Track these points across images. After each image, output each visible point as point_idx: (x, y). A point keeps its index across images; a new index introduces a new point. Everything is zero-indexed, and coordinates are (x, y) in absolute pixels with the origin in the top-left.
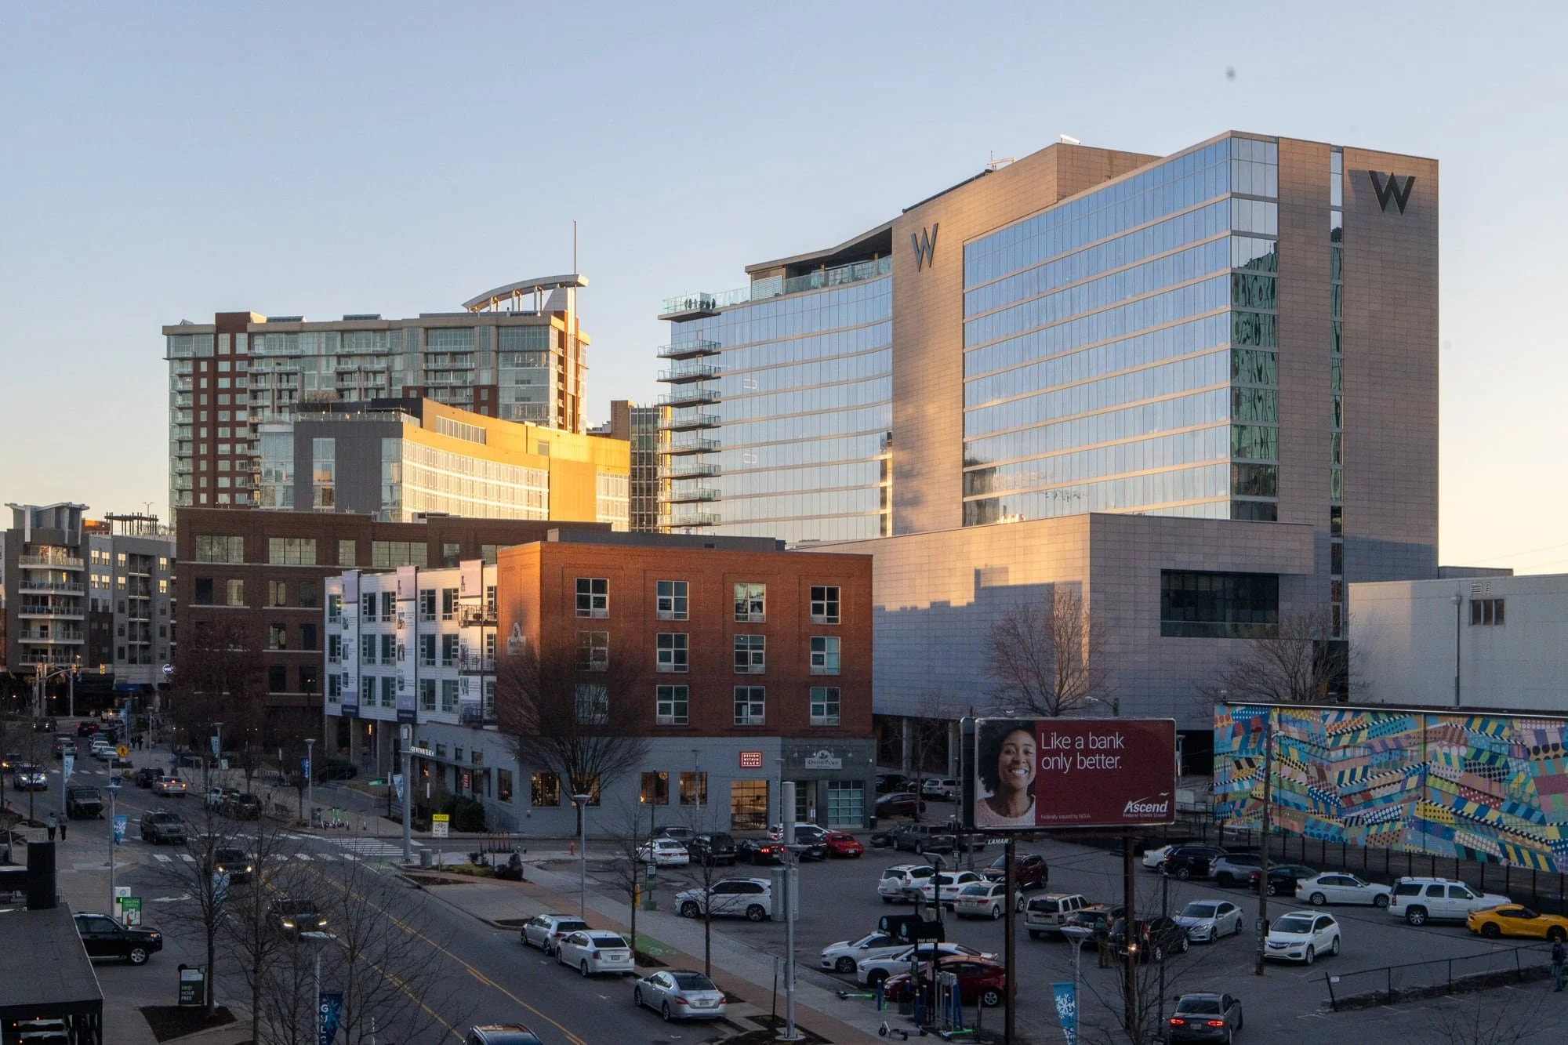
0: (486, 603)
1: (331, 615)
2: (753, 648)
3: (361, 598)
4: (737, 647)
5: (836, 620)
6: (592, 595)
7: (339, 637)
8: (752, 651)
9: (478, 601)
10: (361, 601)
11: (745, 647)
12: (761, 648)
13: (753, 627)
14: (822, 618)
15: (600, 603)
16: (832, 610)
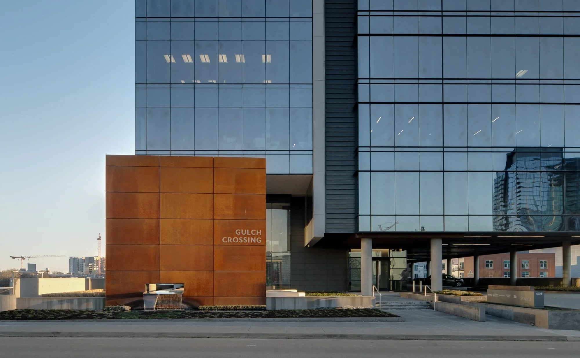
0: (459, 266)
1: (415, 269)
2: (526, 274)
3: (424, 265)
4: (523, 274)
5: (546, 268)
6: (489, 264)
7: (417, 274)
8: (526, 275)
9: (457, 266)
10: (424, 266)
11: (525, 274)
12: (528, 274)
13: (526, 270)
14: (543, 268)
15: (491, 266)
16: (545, 265)
